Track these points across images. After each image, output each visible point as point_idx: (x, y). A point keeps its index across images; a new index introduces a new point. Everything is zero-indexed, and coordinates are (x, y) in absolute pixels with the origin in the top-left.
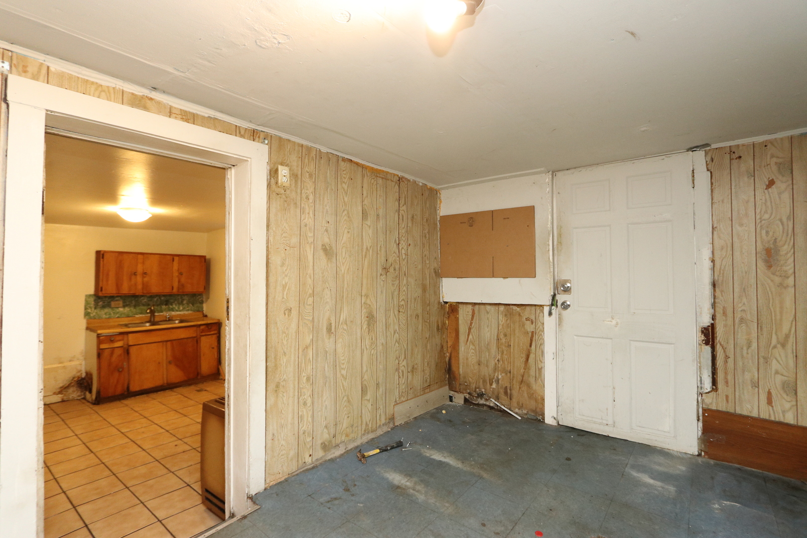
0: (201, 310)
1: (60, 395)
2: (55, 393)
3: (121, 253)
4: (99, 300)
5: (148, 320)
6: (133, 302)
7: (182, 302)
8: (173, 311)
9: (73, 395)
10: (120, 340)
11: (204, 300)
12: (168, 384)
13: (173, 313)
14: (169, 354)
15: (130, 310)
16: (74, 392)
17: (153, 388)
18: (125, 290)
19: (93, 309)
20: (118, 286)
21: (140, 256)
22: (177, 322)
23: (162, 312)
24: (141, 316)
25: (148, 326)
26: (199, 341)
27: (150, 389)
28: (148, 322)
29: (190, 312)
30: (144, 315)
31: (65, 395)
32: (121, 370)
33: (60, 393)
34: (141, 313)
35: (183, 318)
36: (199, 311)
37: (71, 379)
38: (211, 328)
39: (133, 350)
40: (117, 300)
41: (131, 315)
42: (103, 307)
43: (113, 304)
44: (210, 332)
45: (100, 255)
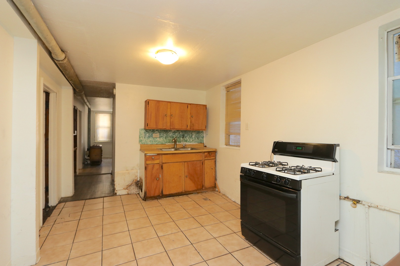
0: (202, 142)
1: (127, 190)
2: (124, 189)
3: (158, 102)
4: (147, 133)
5: (173, 147)
6: (165, 134)
7: (192, 136)
8: (187, 142)
9: (133, 191)
10: (157, 159)
11: (204, 136)
12: (185, 192)
13: (187, 143)
14: (186, 170)
15: (163, 140)
16: (134, 189)
17: (176, 193)
18: (160, 126)
19: (144, 138)
20: (157, 123)
21: (169, 104)
22: (189, 149)
23: (180, 142)
24: (169, 144)
25: (173, 151)
26: (203, 164)
27: (175, 194)
28: (172, 148)
29: (196, 143)
30: (170, 144)
31: (129, 190)
32: (158, 179)
33: (127, 189)
34: (169, 142)
35: (193, 147)
36: (201, 143)
37: (132, 181)
38: (211, 155)
39: (165, 166)
40: (156, 133)
41: (163, 143)
42: (149, 137)
43: (154, 135)
44: (210, 157)
45: (147, 103)
